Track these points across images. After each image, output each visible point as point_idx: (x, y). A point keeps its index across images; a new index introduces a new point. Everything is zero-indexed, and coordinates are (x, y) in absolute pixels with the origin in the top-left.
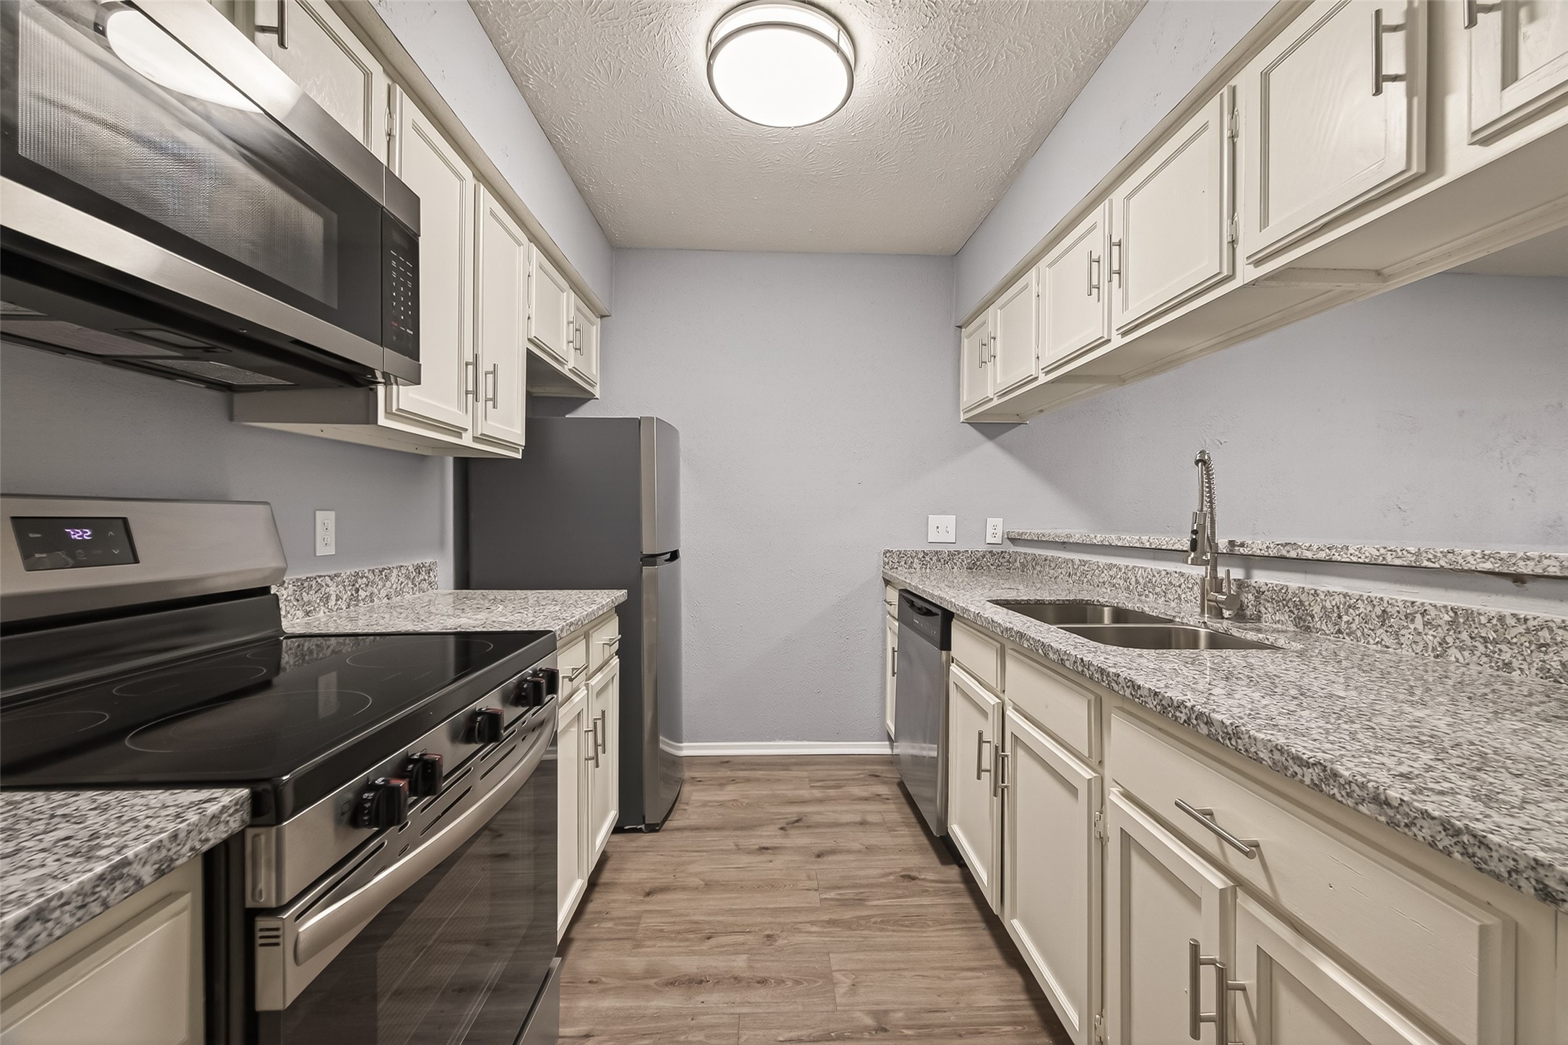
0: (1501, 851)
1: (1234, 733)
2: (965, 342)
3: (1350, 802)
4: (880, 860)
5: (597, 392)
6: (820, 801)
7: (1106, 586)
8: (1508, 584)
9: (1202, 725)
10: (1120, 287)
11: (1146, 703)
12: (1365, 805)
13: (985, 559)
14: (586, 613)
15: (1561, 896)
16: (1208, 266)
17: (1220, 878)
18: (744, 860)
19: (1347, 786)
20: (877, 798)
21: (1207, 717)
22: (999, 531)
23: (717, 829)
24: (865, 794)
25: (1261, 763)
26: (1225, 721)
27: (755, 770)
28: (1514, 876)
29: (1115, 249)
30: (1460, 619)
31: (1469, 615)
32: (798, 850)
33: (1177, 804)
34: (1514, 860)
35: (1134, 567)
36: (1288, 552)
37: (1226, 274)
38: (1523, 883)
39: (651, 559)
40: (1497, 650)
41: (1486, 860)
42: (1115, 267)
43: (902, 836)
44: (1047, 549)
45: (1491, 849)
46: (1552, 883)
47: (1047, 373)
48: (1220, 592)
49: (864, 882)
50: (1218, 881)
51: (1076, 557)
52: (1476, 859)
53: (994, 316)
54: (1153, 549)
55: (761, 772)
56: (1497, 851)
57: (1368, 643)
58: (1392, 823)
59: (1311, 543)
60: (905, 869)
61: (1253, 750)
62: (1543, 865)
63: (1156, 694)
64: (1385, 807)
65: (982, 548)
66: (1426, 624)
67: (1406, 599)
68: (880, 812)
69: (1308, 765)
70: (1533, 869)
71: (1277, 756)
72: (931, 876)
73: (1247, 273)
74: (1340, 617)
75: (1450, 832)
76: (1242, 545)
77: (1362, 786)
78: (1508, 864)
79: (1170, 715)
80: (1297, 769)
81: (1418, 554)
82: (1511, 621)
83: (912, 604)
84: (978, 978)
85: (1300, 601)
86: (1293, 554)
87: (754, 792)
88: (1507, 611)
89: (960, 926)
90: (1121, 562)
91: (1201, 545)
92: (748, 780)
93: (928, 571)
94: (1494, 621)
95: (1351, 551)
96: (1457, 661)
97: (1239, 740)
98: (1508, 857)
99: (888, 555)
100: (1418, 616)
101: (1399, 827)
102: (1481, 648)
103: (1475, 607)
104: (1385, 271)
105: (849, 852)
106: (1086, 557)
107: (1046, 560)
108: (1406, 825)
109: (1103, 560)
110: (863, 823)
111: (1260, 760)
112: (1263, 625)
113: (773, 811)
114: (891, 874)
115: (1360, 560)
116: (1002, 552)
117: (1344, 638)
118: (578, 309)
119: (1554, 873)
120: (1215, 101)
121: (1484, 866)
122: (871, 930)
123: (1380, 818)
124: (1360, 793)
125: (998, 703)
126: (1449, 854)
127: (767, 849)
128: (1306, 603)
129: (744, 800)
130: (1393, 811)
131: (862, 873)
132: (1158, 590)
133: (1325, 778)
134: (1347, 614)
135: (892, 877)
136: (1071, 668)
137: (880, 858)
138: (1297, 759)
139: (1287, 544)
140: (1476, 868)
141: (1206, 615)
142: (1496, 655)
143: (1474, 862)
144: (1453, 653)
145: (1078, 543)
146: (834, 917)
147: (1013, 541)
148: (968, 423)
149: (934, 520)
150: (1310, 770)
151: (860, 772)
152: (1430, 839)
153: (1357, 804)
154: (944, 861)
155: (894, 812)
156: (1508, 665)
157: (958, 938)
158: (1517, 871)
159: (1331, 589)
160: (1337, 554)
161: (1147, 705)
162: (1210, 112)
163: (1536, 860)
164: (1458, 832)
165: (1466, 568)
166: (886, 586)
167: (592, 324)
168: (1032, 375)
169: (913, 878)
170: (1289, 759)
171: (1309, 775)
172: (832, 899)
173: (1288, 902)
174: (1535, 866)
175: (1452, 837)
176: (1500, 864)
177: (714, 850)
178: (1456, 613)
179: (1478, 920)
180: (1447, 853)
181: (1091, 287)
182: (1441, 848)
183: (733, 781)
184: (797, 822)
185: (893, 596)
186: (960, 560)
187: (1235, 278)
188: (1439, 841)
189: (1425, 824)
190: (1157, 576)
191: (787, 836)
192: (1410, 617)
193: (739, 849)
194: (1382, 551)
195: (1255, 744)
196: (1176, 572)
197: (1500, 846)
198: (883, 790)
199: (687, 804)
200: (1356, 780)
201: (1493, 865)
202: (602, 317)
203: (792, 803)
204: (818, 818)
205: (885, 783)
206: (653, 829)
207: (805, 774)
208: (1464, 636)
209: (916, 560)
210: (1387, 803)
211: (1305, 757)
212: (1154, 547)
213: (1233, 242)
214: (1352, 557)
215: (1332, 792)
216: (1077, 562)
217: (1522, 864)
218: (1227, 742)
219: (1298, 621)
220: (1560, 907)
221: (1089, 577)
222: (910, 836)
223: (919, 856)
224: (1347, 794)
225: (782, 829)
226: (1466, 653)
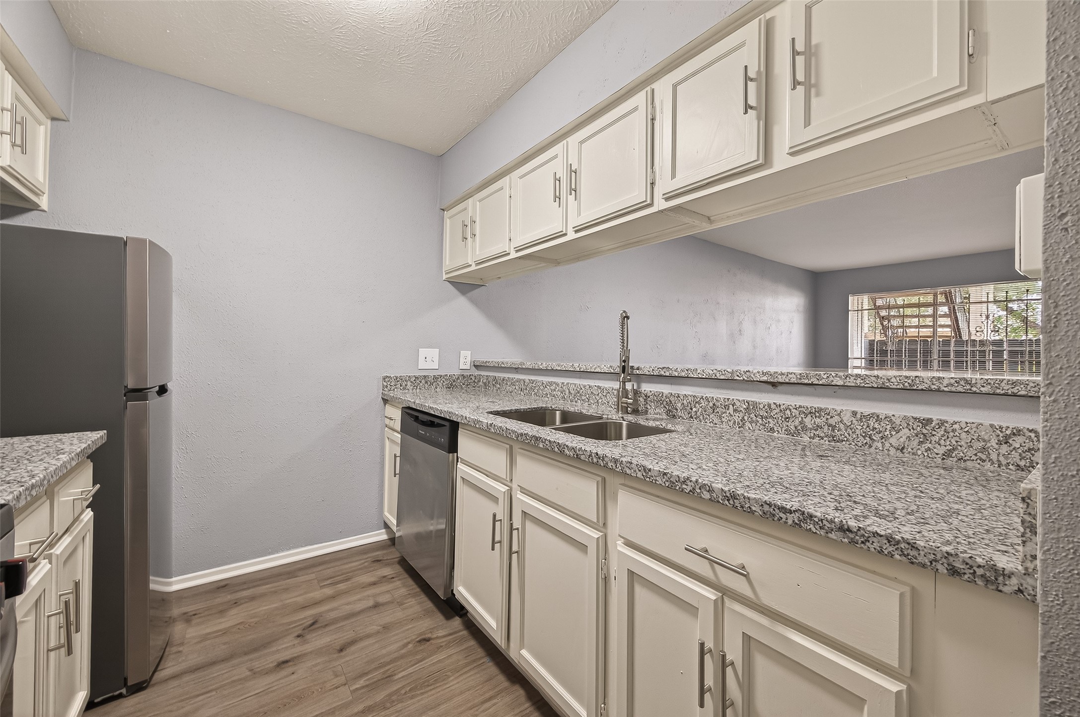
0: (926, 550)
1: (731, 496)
2: (448, 223)
3: (822, 532)
4: (397, 634)
5: (44, 202)
6: (333, 597)
7: (548, 396)
8: (770, 387)
9: (705, 493)
10: (576, 200)
11: (656, 480)
12: (833, 532)
13: (459, 381)
14: (54, 467)
15: (963, 571)
16: (638, 195)
17: (714, 593)
18: (262, 683)
19: (820, 523)
20: (384, 579)
21: (709, 487)
22: (469, 360)
23: (223, 660)
24: (373, 579)
25: (754, 514)
26: (724, 488)
27: (258, 586)
28: (934, 563)
29: (573, 174)
30: (751, 407)
31: (755, 404)
32: (319, 652)
33: (686, 549)
34: (934, 554)
35: (568, 383)
36: (665, 372)
37: (649, 202)
38: (939, 567)
39: (139, 393)
40: (767, 422)
41: (916, 557)
42: (573, 187)
43: (411, 607)
44: (502, 372)
45: (919, 550)
46: (958, 565)
47: (517, 251)
48: (627, 397)
49: (387, 659)
50: (711, 595)
51: (526, 377)
52: (909, 557)
53: (473, 206)
54: (582, 371)
55: (267, 586)
56: (923, 550)
57: (706, 422)
58: (853, 542)
59: (677, 367)
60: (421, 634)
61: (747, 506)
62: (952, 555)
63: (665, 474)
64: (848, 533)
65: (457, 373)
66: (735, 410)
67: (725, 397)
68: (389, 591)
69: (790, 512)
70: (946, 558)
71: (766, 508)
72: (441, 633)
73: (660, 204)
74: (691, 409)
75: (893, 543)
76: (638, 369)
77: (832, 522)
78: (930, 557)
79: (677, 488)
80: (782, 515)
81: (732, 373)
82: (773, 406)
83: (416, 419)
84: (494, 705)
85: (670, 401)
86: (667, 374)
87: (261, 609)
88: (771, 402)
89: (472, 666)
90: (559, 380)
91: (625, 369)
92: (252, 598)
93: (418, 390)
94: (766, 407)
95: (699, 371)
96: (749, 428)
97: (735, 500)
98: (930, 553)
99: (386, 380)
100: (731, 406)
101: (857, 544)
102: (760, 422)
103: (757, 400)
104: (711, 218)
105: (368, 636)
106: (533, 378)
107: (503, 380)
108: (862, 542)
109: (546, 379)
110: (376, 606)
111: (752, 512)
112: (649, 416)
113: (285, 621)
114: (409, 643)
115: (703, 377)
116: (470, 375)
117: (693, 421)
118: (17, 98)
119: (959, 559)
120: (643, 93)
121: (915, 560)
122: (402, 702)
123: (843, 540)
124: (829, 526)
125: (508, 489)
126: (892, 556)
127: (285, 662)
128: (673, 402)
129: (252, 620)
130: (854, 534)
131: (384, 651)
132: (583, 398)
133: (804, 519)
134: (695, 407)
135: (410, 646)
136: (587, 460)
137: (397, 632)
138: (782, 509)
139: (664, 368)
140: (910, 562)
141: (620, 412)
142: (767, 425)
143: (908, 559)
144: (748, 424)
145: (529, 368)
146: (369, 703)
147: (476, 367)
148: (448, 281)
149: (423, 352)
150: (793, 515)
151: (363, 561)
152: (879, 549)
153: (827, 533)
154: (448, 617)
155: (402, 587)
156: (772, 430)
157: (473, 678)
158: (936, 561)
159: (687, 393)
160: (691, 373)
161: (657, 482)
162: (640, 99)
163: (947, 553)
164: (898, 542)
165: (755, 380)
166: (385, 405)
167: (40, 124)
168: (506, 251)
169: (428, 640)
170: (775, 509)
171: (791, 519)
172: (363, 687)
173: (767, 600)
174: (947, 556)
175: (894, 545)
176: (925, 558)
177: (225, 685)
178: (748, 404)
179: (898, 590)
180: (890, 555)
181: (555, 197)
182: (886, 553)
183: (236, 603)
184: (313, 625)
185: (396, 414)
186: (442, 382)
187: (653, 206)
188: (885, 549)
189: (875, 540)
190: (583, 389)
191: (306, 642)
192: (726, 407)
193: (255, 674)
194: (714, 371)
195: (749, 502)
196: (596, 386)
197: (925, 547)
198: (387, 571)
199: (182, 644)
200: (826, 518)
201: (921, 559)
202: (53, 119)
203: (304, 607)
204: (333, 615)
205: (387, 565)
206: (139, 688)
207: (313, 576)
208: (752, 416)
209: (409, 383)
210: (849, 530)
211: (788, 507)
212: (581, 370)
213: (653, 184)
214: (699, 375)
215: (808, 527)
216: (527, 381)
217: (939, 557)
218: (727, 502)
219: (668, 412)
220: (962, 577)
221: (535, 390)
222: (418, 604)
223: (429, 619)
224: (820, 528)
225: (298, 636)
226: (754, 425)
